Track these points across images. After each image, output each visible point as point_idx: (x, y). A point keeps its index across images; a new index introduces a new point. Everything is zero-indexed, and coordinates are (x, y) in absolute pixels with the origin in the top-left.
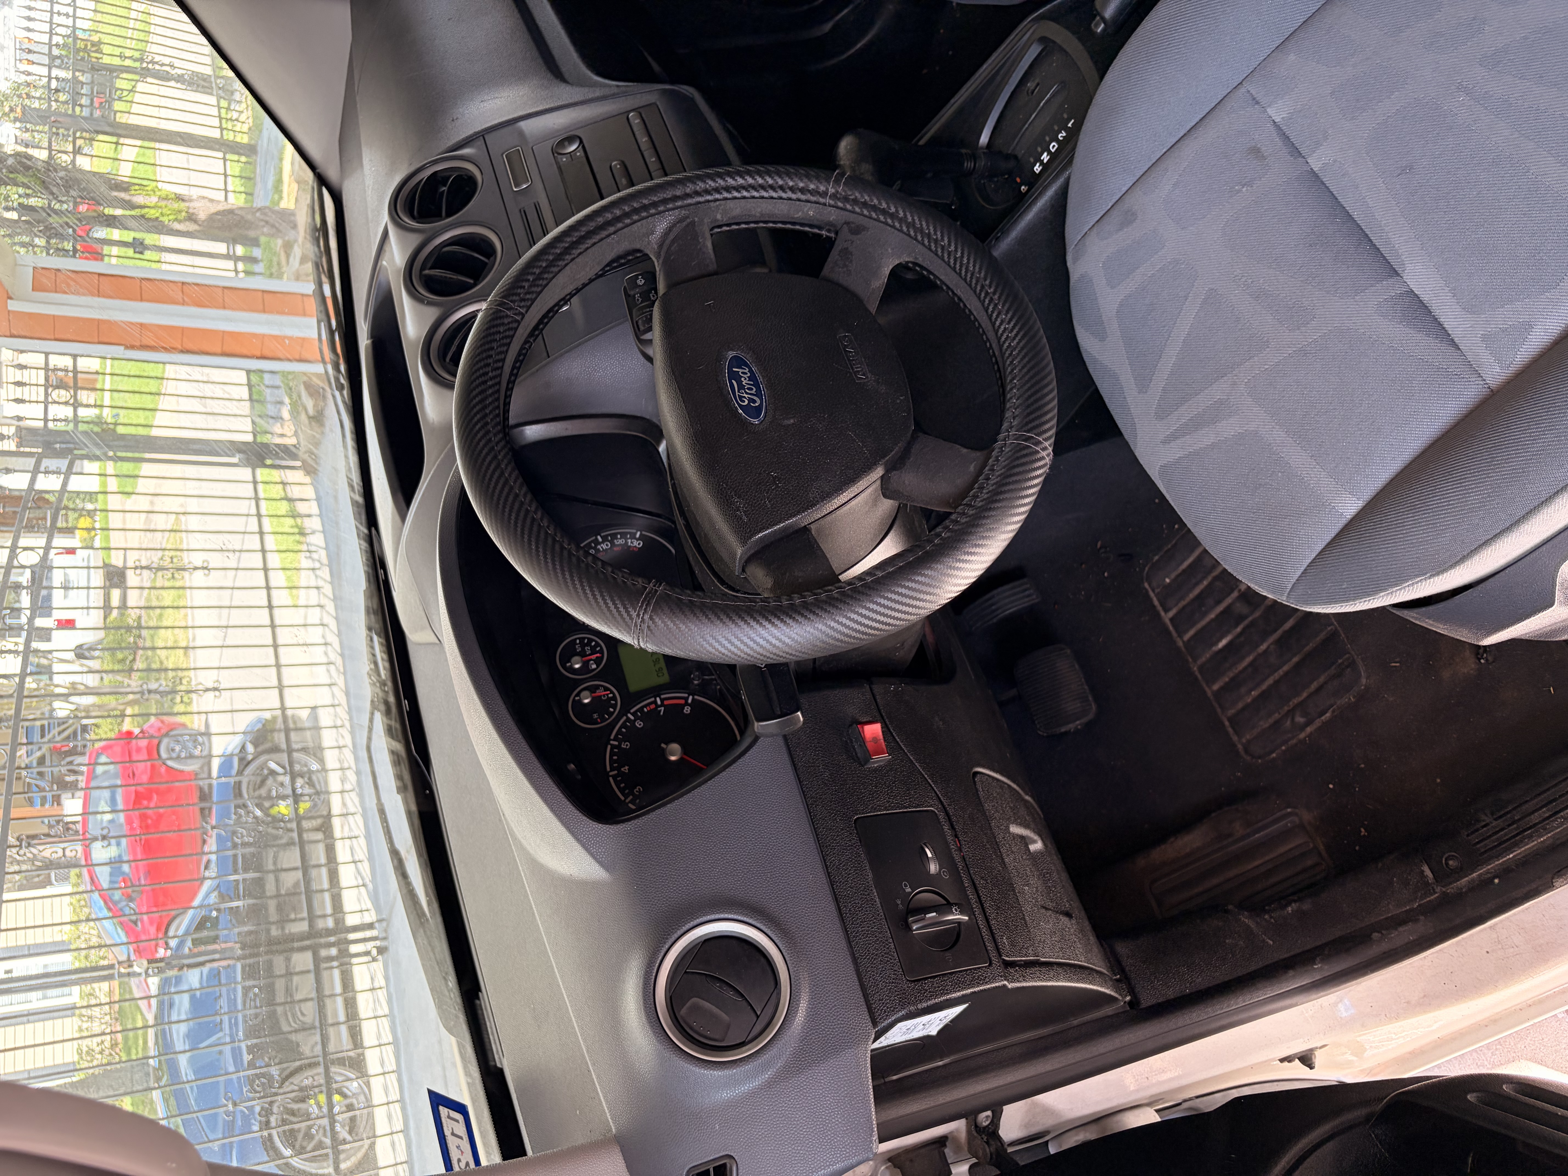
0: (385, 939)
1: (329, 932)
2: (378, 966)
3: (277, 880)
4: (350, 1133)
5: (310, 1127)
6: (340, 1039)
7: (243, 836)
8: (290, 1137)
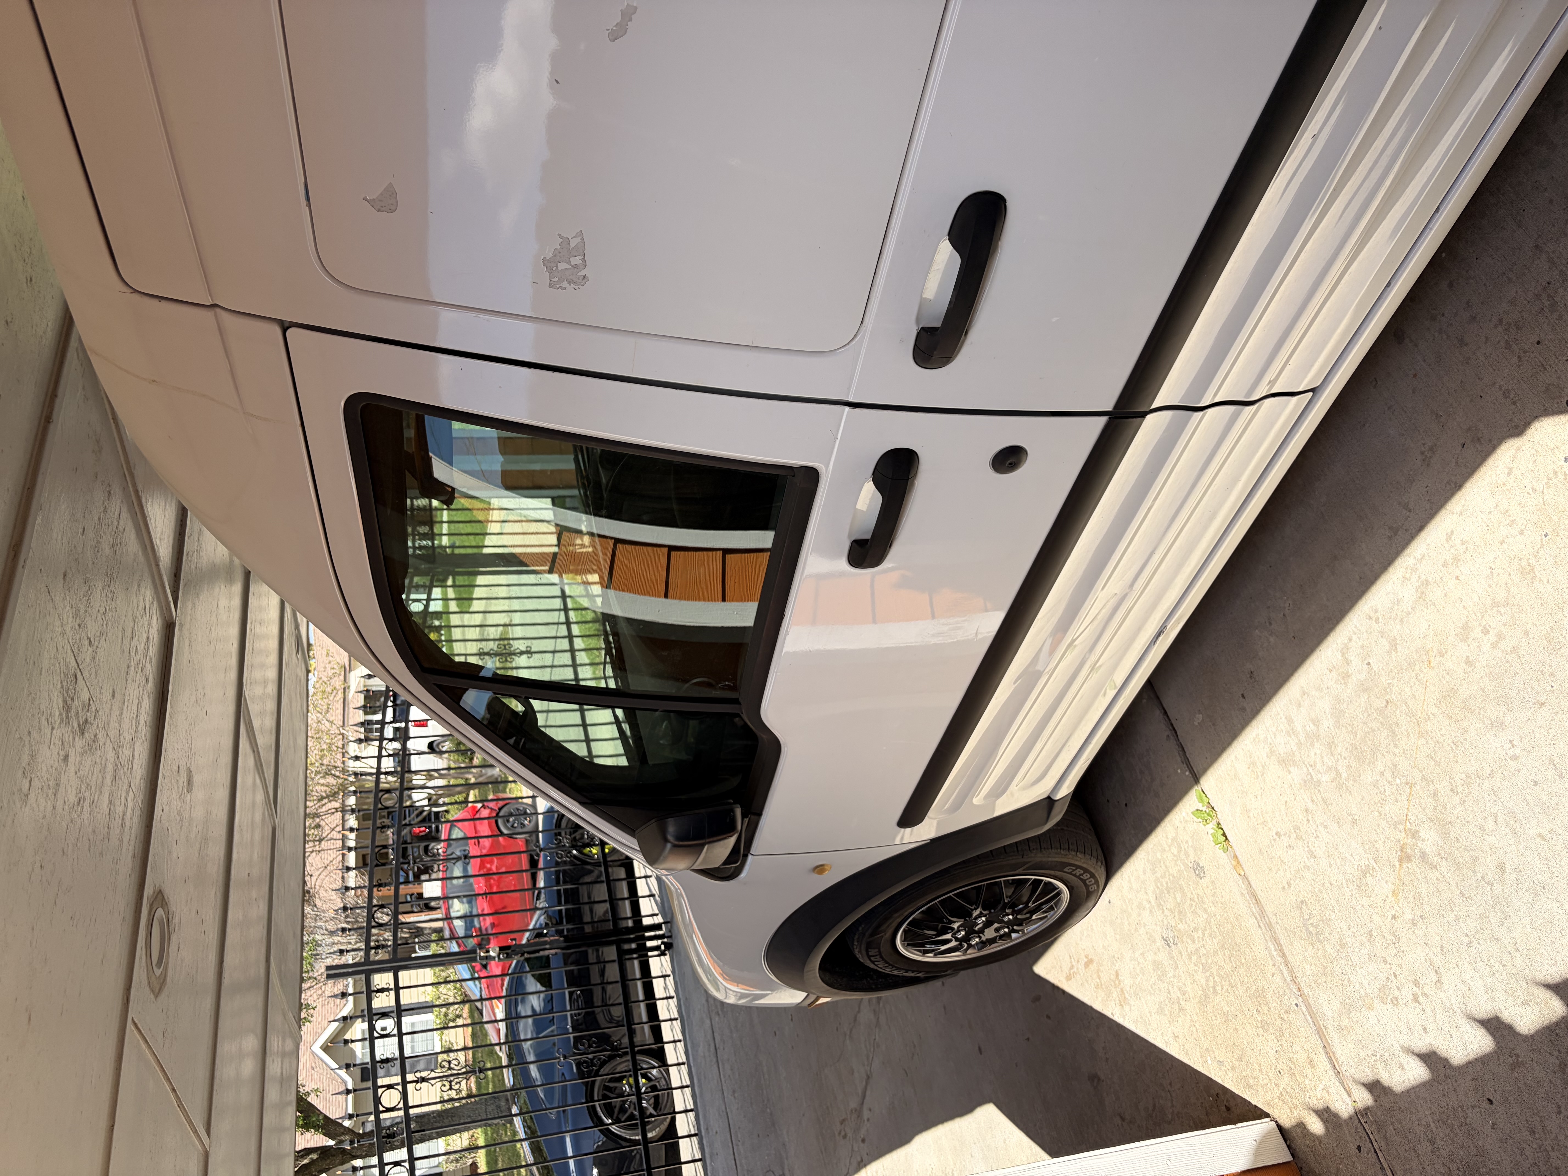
0: (670, 937)
1: (628, 930)
2: (666, 959)
3: (591, 911)
4: (655, 1108)
5: (624, 1102)
6: (645, 1033)
7: (562, 857)
8: (609, 1110)
